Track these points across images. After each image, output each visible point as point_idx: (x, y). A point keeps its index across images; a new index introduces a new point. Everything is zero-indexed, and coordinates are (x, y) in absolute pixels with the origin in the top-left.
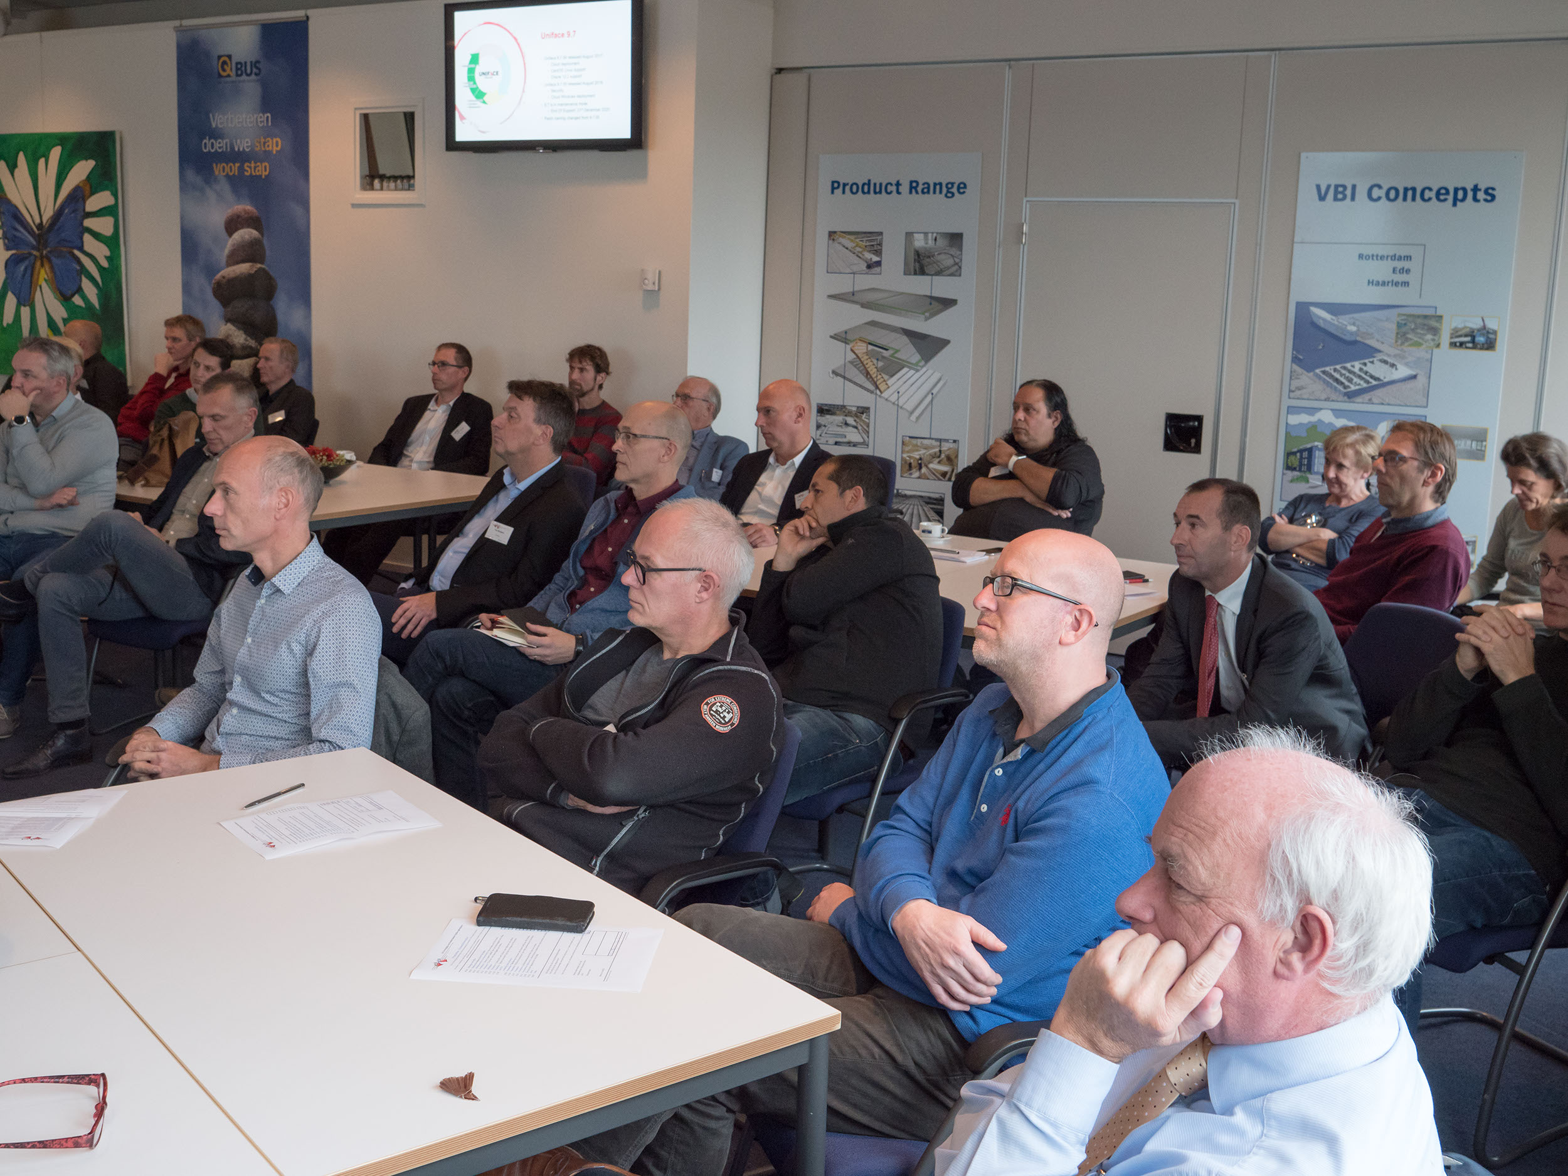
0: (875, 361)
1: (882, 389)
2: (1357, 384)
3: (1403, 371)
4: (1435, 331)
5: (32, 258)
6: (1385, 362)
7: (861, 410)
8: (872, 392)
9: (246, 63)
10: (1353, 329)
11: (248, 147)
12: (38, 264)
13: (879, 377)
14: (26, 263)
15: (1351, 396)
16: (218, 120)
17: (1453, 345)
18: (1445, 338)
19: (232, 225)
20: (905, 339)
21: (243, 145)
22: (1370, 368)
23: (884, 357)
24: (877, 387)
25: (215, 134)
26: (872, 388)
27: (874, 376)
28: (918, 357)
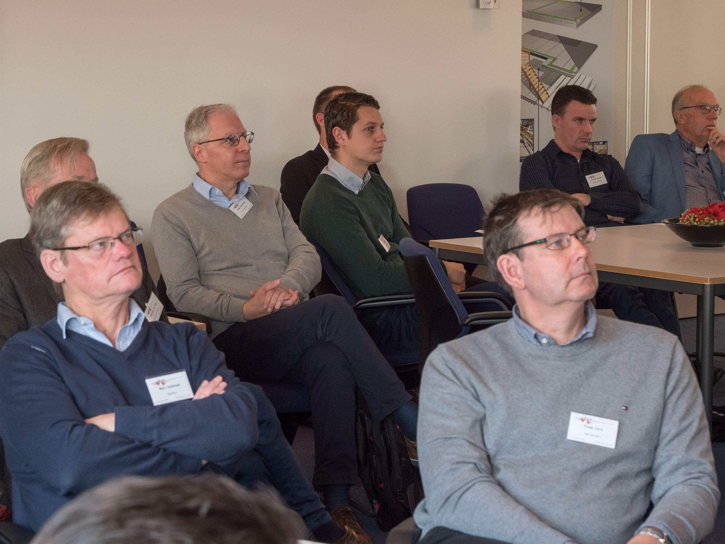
0: (536, 71)
1: (543, 100)
7: (526, 123)
8: (534, 103)
13: (541, 86)
20: (561, 47)
23: (544, 66)
24: (539, 98)
26: (535, 99)
27: (536, 87)
28: (571, 64)
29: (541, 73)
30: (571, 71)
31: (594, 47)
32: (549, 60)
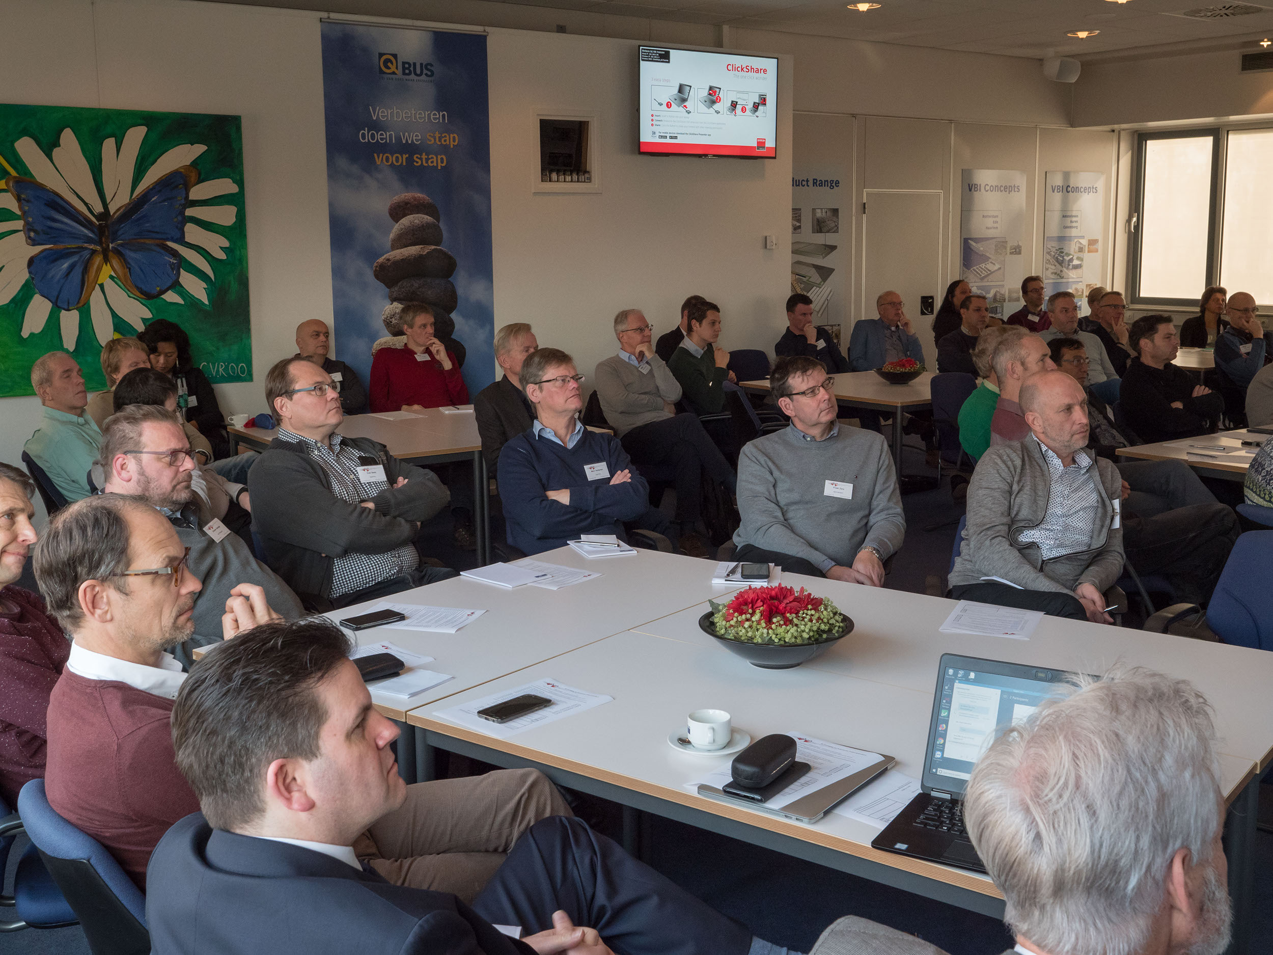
0: (800, 284)
2: (984, 274)
3: (997, 266)
4: (1005, 248)
5: (86, 255)
6: (991, 263)
9: (415, 64)
10: (982, 249)
11: (417, 140)
12: (98, 259)
14: (75, 259)
15: (982, 279)
16: (380, 113)
17: (1011, 253)
18: (1008, 251)
19: (398, 212)
20: (814, 270)
21: (414, 137)
22: (988, 266)
23: (804, 282)
25: (376, 126)
28: (820, 280)
29: (803, 286)
30: (820, 284)
31: (832, 270)
32: (807, 278)
